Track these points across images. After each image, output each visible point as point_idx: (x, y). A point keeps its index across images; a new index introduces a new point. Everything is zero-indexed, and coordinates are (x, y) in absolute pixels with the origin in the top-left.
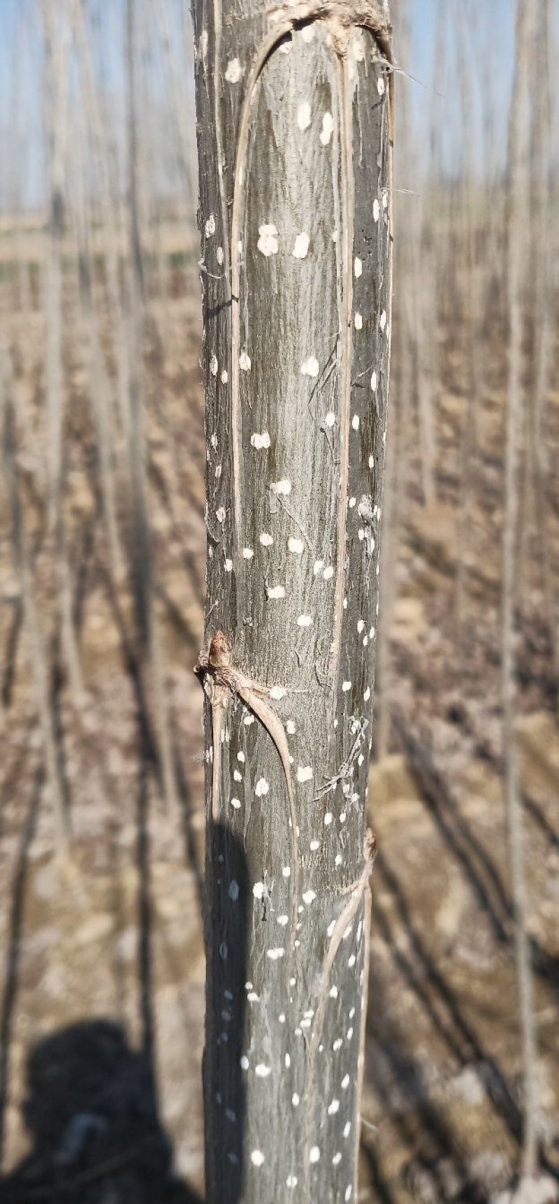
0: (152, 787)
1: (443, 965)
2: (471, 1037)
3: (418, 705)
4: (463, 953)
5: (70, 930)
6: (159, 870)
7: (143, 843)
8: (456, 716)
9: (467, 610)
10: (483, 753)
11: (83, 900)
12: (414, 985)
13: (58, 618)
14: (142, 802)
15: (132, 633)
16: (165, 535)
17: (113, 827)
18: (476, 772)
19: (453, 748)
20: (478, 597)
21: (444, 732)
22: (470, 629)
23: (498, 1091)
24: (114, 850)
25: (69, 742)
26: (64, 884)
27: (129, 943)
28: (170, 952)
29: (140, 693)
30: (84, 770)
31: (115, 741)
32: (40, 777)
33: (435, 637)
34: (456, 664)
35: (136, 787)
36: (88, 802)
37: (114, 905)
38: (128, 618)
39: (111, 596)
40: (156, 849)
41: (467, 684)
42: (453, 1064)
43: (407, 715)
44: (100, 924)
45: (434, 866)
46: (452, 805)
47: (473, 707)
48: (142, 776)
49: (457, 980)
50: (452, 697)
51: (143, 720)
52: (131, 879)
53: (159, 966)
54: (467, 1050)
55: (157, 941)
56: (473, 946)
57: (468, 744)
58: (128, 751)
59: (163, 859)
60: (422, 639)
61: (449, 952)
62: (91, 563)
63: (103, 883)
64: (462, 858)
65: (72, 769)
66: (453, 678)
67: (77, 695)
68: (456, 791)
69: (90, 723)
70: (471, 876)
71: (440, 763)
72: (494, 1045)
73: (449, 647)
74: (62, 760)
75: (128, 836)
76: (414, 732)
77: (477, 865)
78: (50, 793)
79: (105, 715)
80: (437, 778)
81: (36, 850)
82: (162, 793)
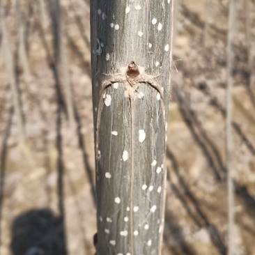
0: (63, 116)
1: (193, 189)
2: (204, 217)
3: (185, 82)
4: (202, 184)
5: (26, 174)
6: (66, 150)
7: (59, 139)
8: (202, 87)
9: (209, 42)
10: (214, 103)
11: (31, 162)
12: (180, 197)
13: (17, 44)
14: (59, 122)
15: (52, 52)
16: (67, 8)
17: (45, 133)
18: (210, 111)
19: (200, 101)
20: (214, 37)
21: (196, 94)
22: (210, 50)
23: (216, 237)
24: (46, 142)
25: (24, 97)
26: (23, 155)
27: (53, 179)
28: (71, 184)
29: (56, 76)
30: (31, 109)
31: (45, 97)
32: (12, 111)
33: (194, 53)
34: (203, 65)
35: (55, 116)
36: (34, 122)
37: (46, 164)
38: (50, 45)
39: (42, 35)
40: (65, 141)
41: (207, 74)
42: (196, 227)
43: (180, 87)
44: (40, 172)
45: (190, 149)
46: (199, 124)
47: (210, 83)
48: (58, 111)
49: (199, 195)
50: (201, 79)
51: (58, 87)
52: (53, 154)
53: (67, 189)
54: (202, 222)
55: (66, 179)
56: (206, 181)
57: (207, 99)
58: (51, 101)
59: (68, 145)
60: (187, 55)
61: (195, 184)
62: (32, 20)
63: (41, 155)
64: (202, 146)
65: (26, 108)
66: (201, 71)
67: (27, 77)
68: (200, 118)
69: (33, 88)
70: (206, 153)
71: (194, 107)
72: (215, 220)
73: (200, 58)
74: (21, 104)
75: (52, 136)
76: (183, 95)
77: (209, 149)
78: (16, 118)
79: (41, 86)
80: (193, 113)
81: (10, 141)
82: (67, 118)
